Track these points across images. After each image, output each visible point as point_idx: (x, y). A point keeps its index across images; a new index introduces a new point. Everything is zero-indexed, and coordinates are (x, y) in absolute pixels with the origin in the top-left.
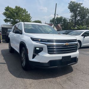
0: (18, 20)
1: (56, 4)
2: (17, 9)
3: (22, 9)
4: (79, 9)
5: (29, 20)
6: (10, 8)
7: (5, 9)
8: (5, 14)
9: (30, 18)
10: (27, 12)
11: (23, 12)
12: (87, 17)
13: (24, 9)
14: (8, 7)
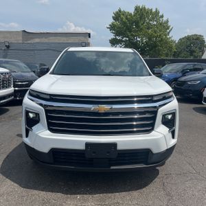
0: (139, 39)
2: (138, 12)
3: (149, 12)
5: (166, 35)
6: (124, 13)
7: (113, 17)
8: (112, 27)
9: (168, 31)
10: (162, 16)
11: (153, 19)
13: (154, 10)
14: (120, 11)
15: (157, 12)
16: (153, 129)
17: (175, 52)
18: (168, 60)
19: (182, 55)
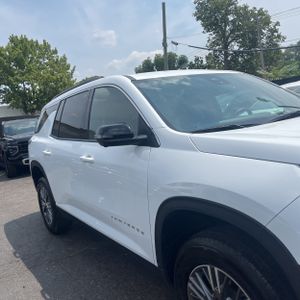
0: (27, 86)
1: (164, 4)
2: (16, 45)
3: (34, 45)
4: (231, 18)
5: (69, 78)
9: (70, 71)
10: (55, 52)
11: (42, 56)
12: (264, 41)
13: (41, 43)
15: (46, 46)
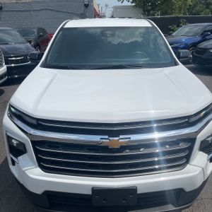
16: (187, 162)
17: (190, 5)
18: (185, 18)
19: (198, 8)
